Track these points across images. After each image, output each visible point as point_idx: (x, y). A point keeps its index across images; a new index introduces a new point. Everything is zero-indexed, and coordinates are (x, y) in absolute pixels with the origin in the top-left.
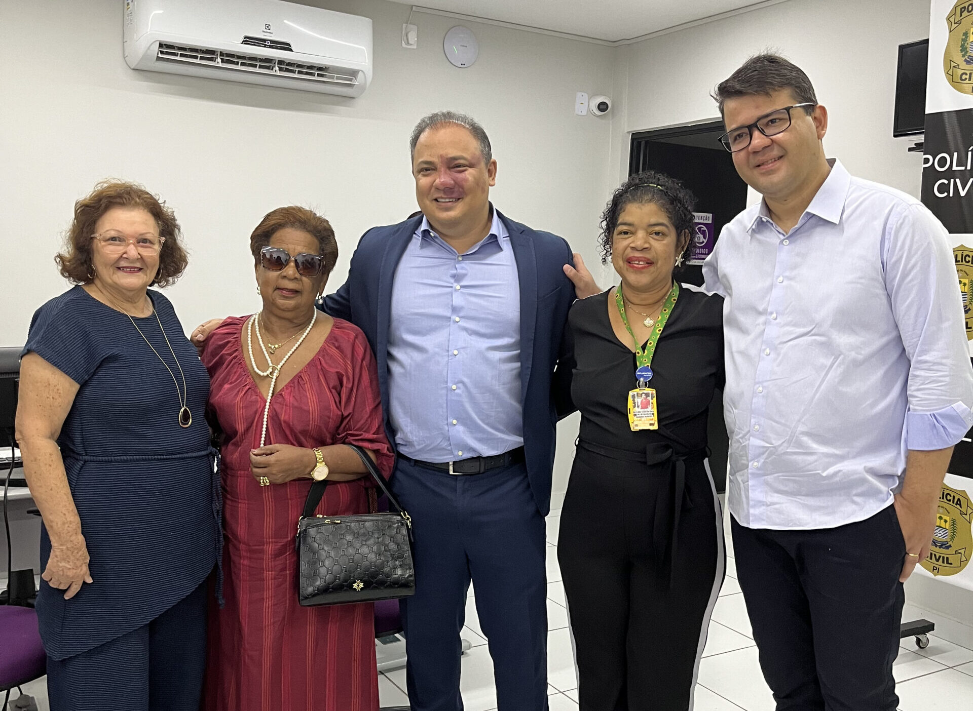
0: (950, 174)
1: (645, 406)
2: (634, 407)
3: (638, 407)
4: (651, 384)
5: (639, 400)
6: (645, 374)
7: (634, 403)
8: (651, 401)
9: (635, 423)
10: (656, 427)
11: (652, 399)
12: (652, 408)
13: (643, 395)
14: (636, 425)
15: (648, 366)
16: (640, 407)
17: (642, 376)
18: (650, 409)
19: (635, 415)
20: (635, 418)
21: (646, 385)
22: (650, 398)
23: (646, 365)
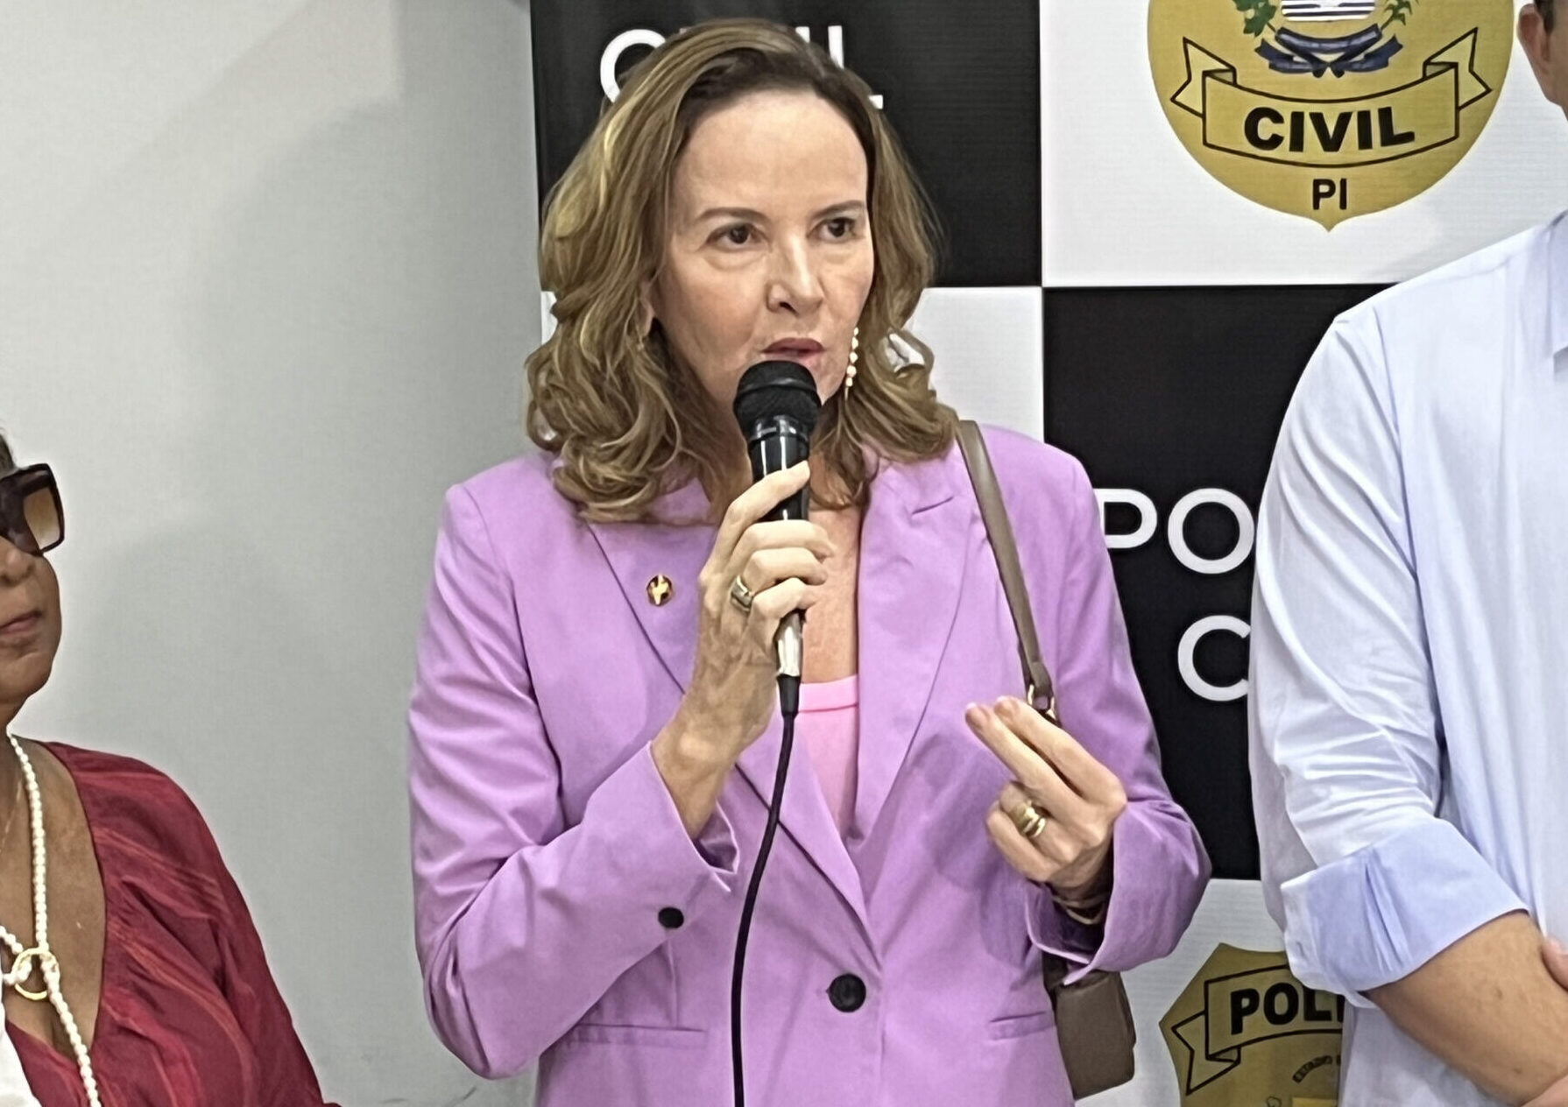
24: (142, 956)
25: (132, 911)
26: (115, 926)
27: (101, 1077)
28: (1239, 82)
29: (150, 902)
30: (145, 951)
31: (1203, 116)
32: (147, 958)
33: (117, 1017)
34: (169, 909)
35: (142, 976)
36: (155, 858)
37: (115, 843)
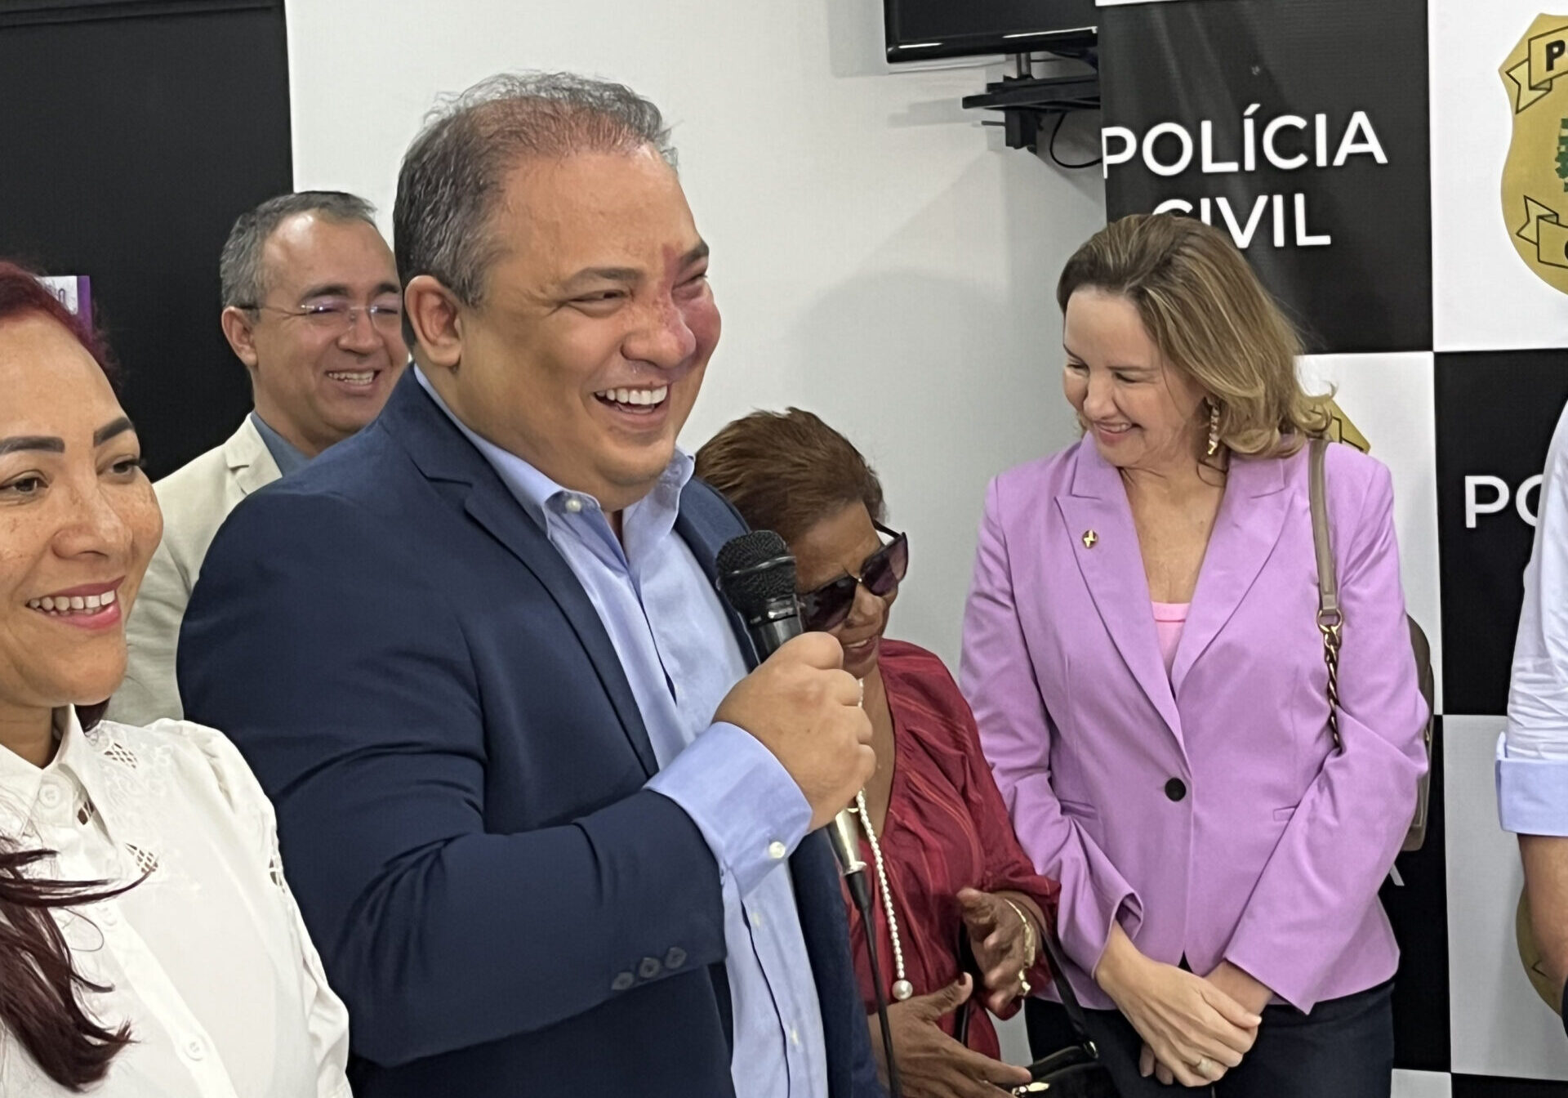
0: (1193, 184)
24: (917, 779)
25: (913, 750)
26: (901, 759)
27: (887, 857)
28: (1561, 222)
29: (924, 744)
30: (919, 777)
31: (1537, 244)
32: (919, 780)
33: (899, 819)
34: (934, 747)
35: (916, 794)
36: (929, 713)
37: (903, 703)
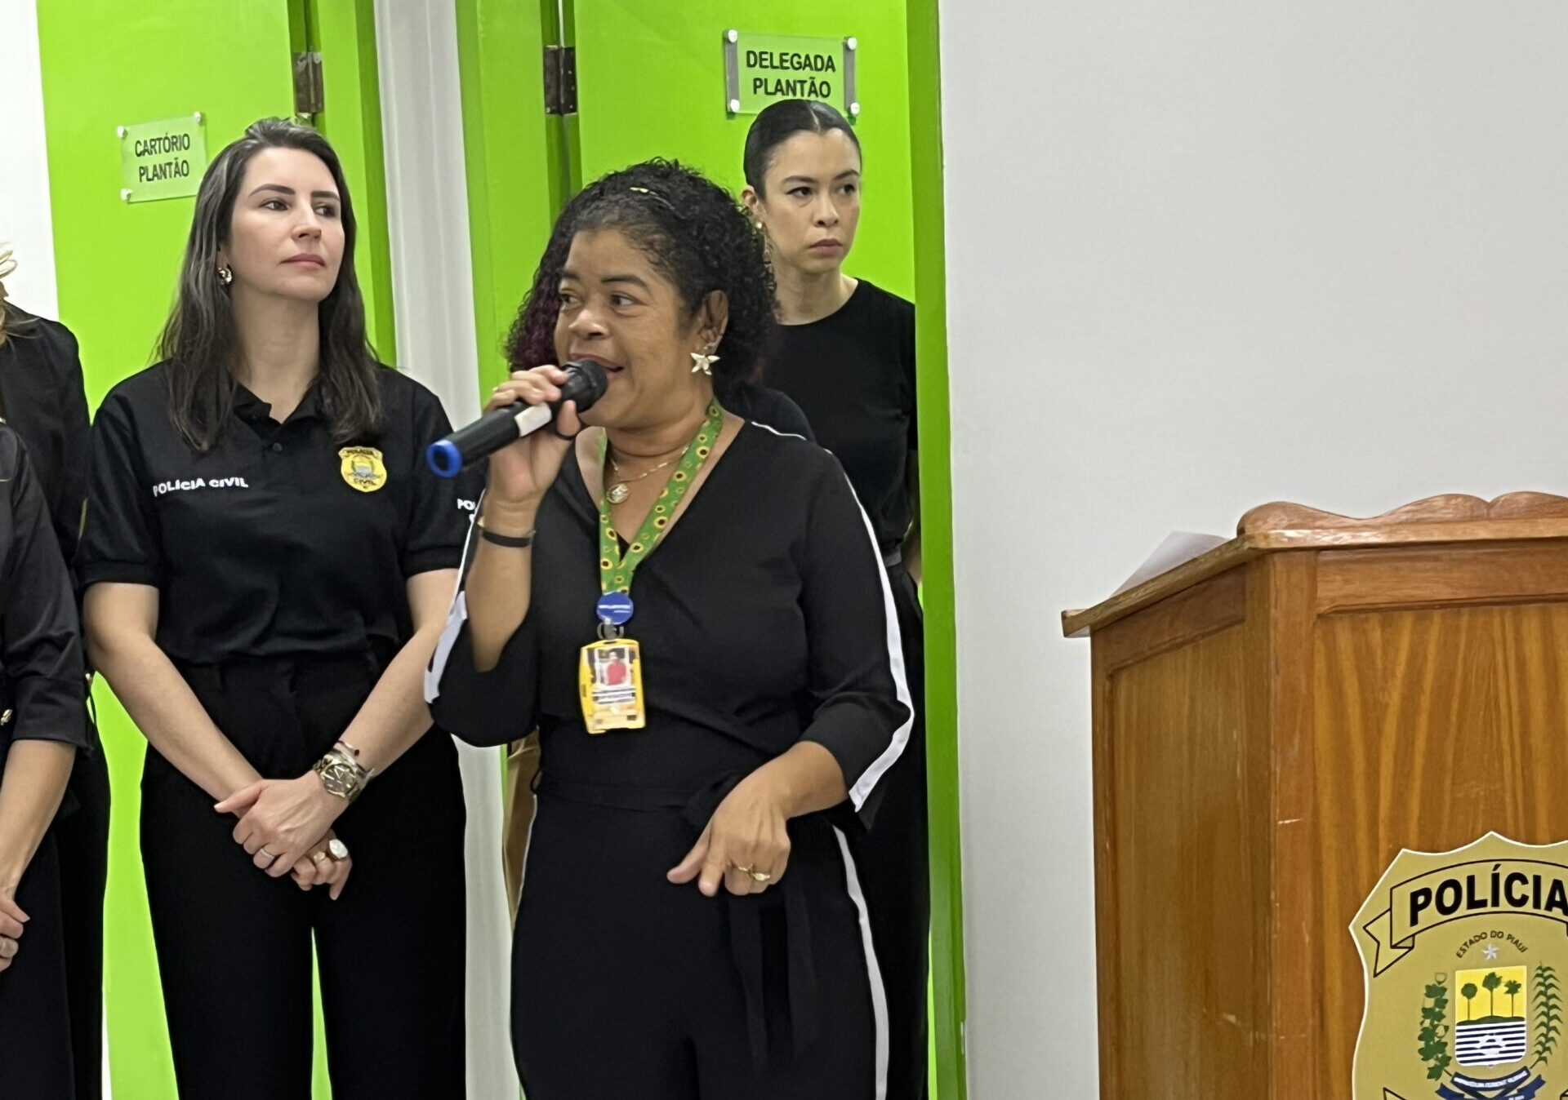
1: (617, 675)
2: (594, 681)
3: (602, 681)
4: (629, 629)
5: (601, 666)
6: (616, 609)
7: (594, 672)
8: (628, 666)
9: (598, 716)
10: (640, 723)
11: (631, 662)
12: (633, 682)
13: (613, 654)
14: (599, 721)
15: (624, 591)
16: (606, 681)
17: (608, 612)
18: (627, 684)
19: (596, 699)
20: (597, 706)
21: (618, 633)
22: (626, 660)
23: (619, 590)
